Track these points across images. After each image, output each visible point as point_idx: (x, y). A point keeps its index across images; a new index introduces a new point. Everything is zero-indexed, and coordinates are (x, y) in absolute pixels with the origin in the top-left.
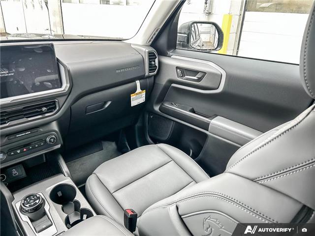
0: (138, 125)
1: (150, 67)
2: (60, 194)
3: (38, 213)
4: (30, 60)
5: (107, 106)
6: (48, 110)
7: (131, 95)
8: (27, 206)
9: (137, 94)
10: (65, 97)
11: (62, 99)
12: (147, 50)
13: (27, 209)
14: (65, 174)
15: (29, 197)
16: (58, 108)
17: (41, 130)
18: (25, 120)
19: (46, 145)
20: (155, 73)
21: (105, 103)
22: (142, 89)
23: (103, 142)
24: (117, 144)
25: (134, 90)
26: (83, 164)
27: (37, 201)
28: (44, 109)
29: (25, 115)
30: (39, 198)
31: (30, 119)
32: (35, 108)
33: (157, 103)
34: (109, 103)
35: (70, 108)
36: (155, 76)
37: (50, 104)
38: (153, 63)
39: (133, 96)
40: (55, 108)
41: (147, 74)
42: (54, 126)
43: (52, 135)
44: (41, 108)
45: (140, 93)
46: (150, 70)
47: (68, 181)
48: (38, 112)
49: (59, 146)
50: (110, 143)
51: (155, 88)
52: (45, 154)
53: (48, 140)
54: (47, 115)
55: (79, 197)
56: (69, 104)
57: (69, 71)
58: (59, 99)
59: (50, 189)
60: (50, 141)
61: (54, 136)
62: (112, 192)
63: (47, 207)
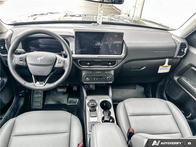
0: (161, 83)
1: (179, 52)
2: (105, 104)
3: (93, 109)
4: (111, 40)
5: (142, 69)
6: (111, 64)
7: (160, 66)
8: (91, 104)
9: (164, 67)
10: (121, 60)
11: (119, 61)
12: (181, 42)
13: (90, 105)
14: (110, 96)
15: (92, 100)
16: (116, 65)
17: (106, 72)
18: (101, 66)
19: (106, 80)
20: (182, 57)
21: (142, 67)
22: (169, 64)
23: (137, 85)
24: (145, 89)
25: (163, 64)
26: (122, 93)
27: (95, 103)
28: (110, 64)
29: (101, 64)
30: (96, 103)
31: (102, 66)
32: (106, 62)
33: (177, 75)
34: (144, 68)
35: (122, 65)
36: (181, 59)
37: (113, 62)
38: (182, 50)
39: (161, 67)
40: (115, 64)
41: (175, 56)
42: (112, 72)
43: (110, 76)
44: (108, 63)
45: (167, 66)
46: (178, 54)
47: (110, 100)
48: (107, 64)
49: (111, 82)
50: (141, 87)
51: (179, 65)
52: (105, 84)
53: (107, 78)
54: (110, 66)
55: (112, 110)
56: (122, 64)
57: (127, 48)
58: (118, 60)
59: (101, 100)
60: (108, 79)
61: (110, 77)
62: (128, 115)
63: (97, 108)
